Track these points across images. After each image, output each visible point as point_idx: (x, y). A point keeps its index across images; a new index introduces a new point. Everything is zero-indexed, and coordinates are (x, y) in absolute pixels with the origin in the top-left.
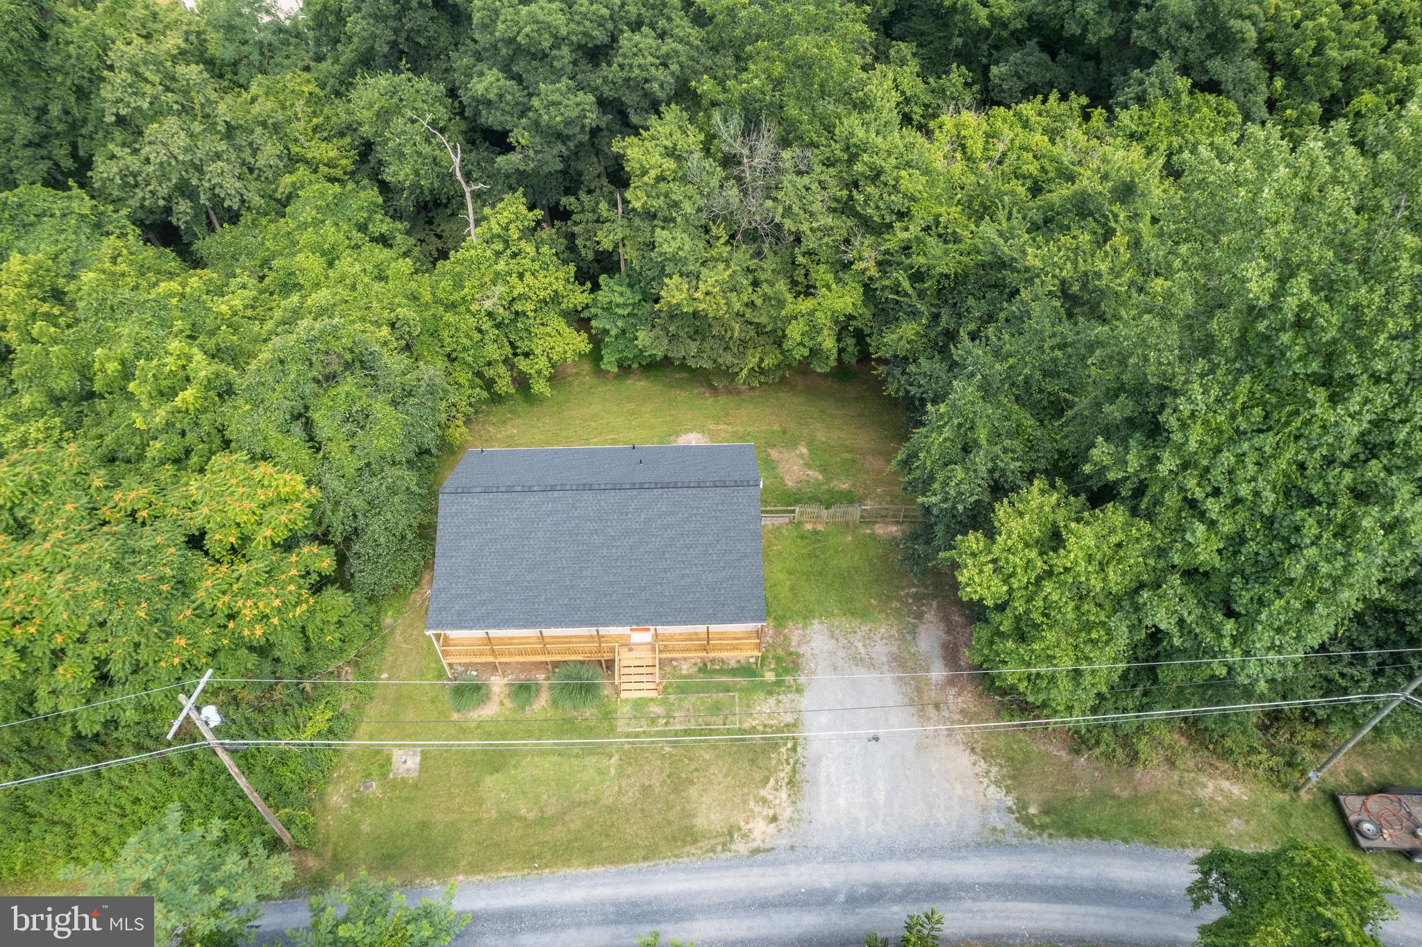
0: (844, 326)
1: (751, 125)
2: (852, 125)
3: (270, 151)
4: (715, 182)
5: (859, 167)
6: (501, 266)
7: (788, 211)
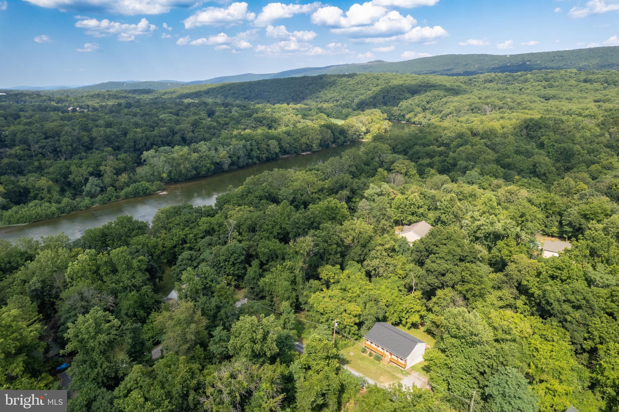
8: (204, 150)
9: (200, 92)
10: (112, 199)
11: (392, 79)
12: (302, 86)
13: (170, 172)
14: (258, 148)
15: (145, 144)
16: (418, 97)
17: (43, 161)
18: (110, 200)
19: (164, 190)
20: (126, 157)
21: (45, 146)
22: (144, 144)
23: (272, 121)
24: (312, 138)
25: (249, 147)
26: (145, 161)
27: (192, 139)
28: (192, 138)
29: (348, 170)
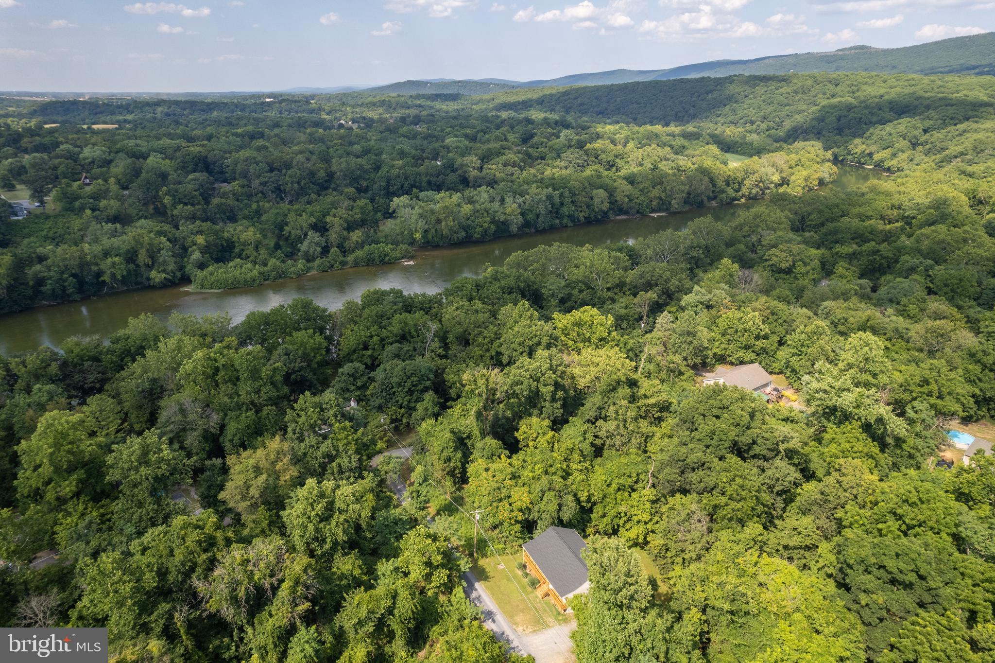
8: (482, 200)
9: (530, 100)
10: (335, 266)
11: (866, 83)
12: (696, 94)
13: (426, 231)
14: (573, 202)
15: (402, 187)
16: (909, 119)
17: (261, 204)
18: (332, 266)
19: (412, 258)
20: (366, 204)
21: (266, 183)
22: (400, 186)
23: (616, 156)
24: (672, 190)
25: (557, 199)
26: (394, 212)
27: (476, 182)
28: (476, 178)
29: (685, 254)
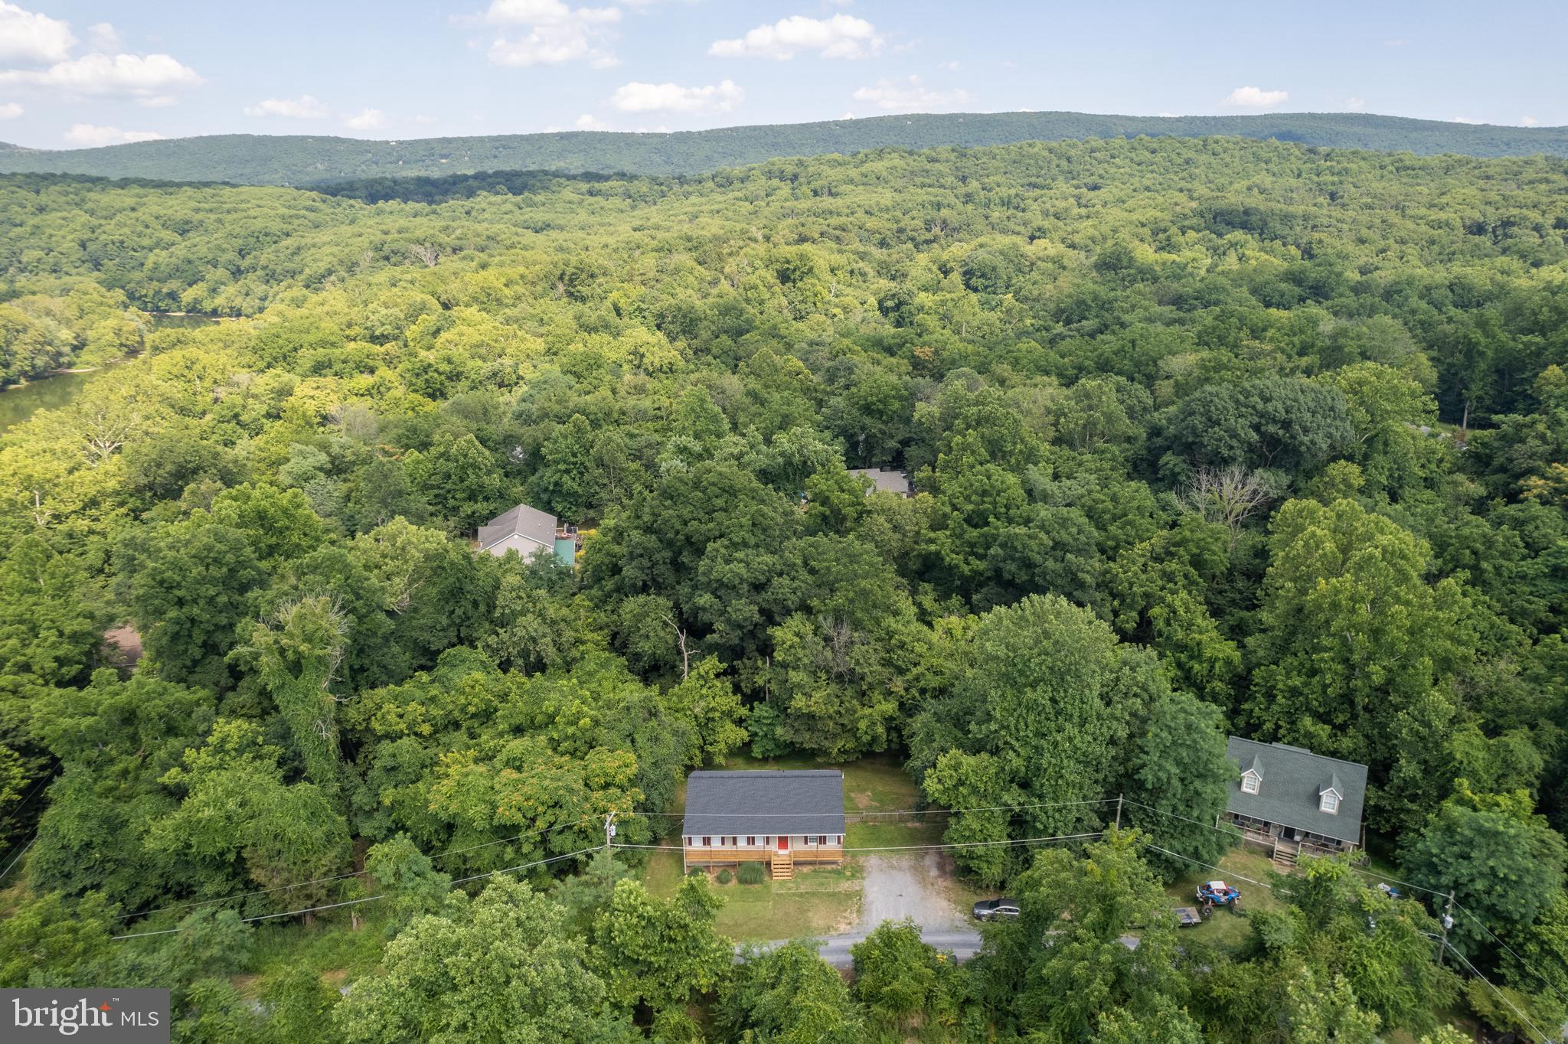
0: (889, 720)
1: (838, 621)
2: (890, 622)
3: (568, 635)
4: (820, 648)
5: (893, 641)
6: (704, 691)
7: (857, 663)
